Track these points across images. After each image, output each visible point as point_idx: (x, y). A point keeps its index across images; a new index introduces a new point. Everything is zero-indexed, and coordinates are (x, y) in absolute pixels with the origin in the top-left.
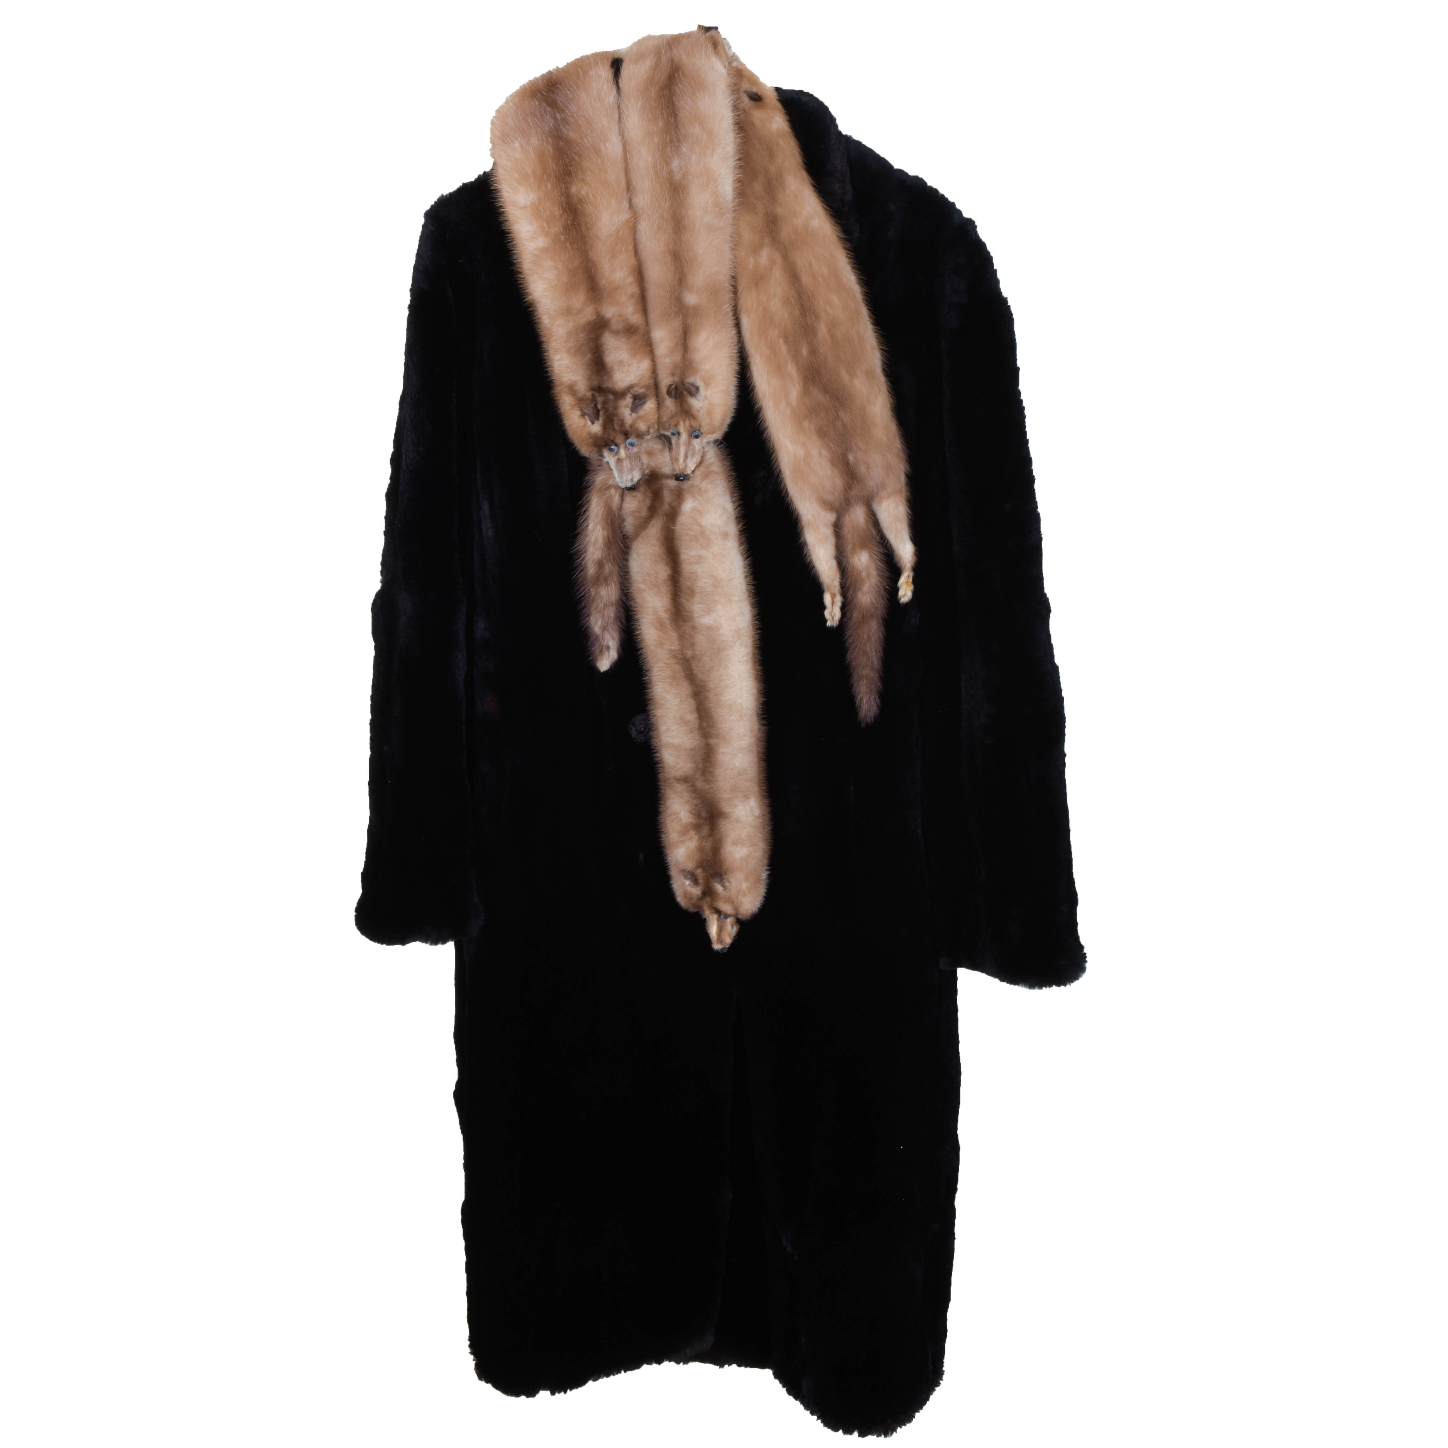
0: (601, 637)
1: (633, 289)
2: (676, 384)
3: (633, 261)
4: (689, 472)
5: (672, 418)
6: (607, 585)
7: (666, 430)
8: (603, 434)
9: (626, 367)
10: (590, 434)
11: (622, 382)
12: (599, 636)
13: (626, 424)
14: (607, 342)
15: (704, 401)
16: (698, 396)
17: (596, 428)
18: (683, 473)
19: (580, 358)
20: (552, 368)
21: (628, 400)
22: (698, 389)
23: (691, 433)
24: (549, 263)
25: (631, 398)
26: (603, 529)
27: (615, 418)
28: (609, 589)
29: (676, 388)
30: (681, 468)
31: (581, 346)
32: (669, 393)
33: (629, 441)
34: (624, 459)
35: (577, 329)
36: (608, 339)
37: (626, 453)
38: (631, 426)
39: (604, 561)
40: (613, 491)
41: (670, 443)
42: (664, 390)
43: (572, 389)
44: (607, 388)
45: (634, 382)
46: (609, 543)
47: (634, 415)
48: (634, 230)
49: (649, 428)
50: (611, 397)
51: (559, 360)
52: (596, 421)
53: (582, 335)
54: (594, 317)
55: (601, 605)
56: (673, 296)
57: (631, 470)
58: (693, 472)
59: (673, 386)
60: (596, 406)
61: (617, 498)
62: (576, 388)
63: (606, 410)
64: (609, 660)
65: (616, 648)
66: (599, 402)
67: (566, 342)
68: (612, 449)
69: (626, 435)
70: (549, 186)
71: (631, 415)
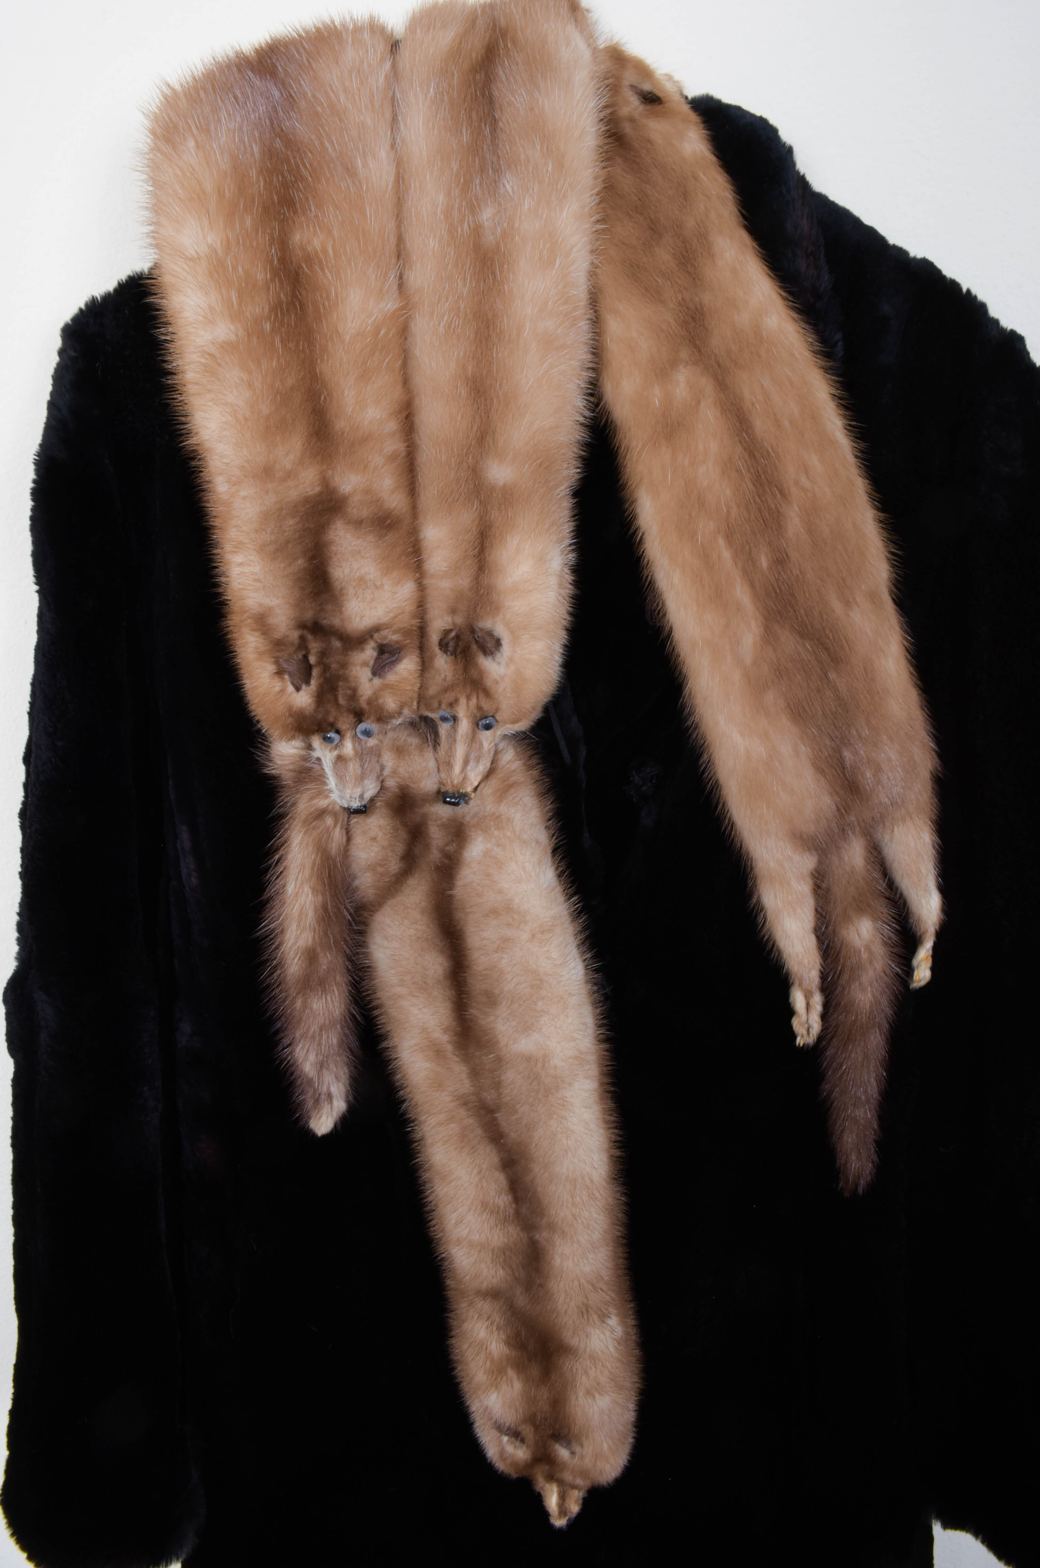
0: (316, 1080)
1: (395, 446)
2: (459, 630)
3: (397, 394)
4: (469, 789)
5: (446, 690)
6: (324, 991)
7: (432, 711)
8: (316, 710)
9: (370, 591)
10: (290, 708)
11: (362, 617)
12: (312, 1079)
13: (361, 696)
14: (337, 539)
15: (507, 665)
16: (498, 655)
17: (303, 699)
18: (458, 792)
19: (283, 565)
20: (228, 579)
21: (369, 653)
22: (498, 643)
23: (478, 719)
24: (234, 374)
25: (374, 649)
26: (314, 890)
27: (341, 684)
28: (329, 998)
29: (457, 637)
30: (456, 782)
31: (288, 542)
32: (443, 645)
33: (362, 727)
34: (351, 759)
35: (282, 509)
36: (341, 533)
37: (354, 748)
38: (369, 702)
39: (318, 950)
40: (329, 821)
41: (436, 734)
42: (434, 638)
43: (262, 622)
44: (332, 626)
45: (385, 619)
46: (326, 917)
47: (377, 681)
48: (404, 332)
49: (402, 706)
50: (337, 644)
51: (241, 564)
52: (304, 687)
53: (291, 522)
54: (317, 489)
55: (314, 1028)
56: (464, 464)
57: (362, 778)
58: (476, 789)
59: (453, 634)
60: (306, 657)
61: (338, 835)
62: (271, 621)
63: (326, 668)
64: (332, 1116)
65: (343, 1095)
66: (314, 651)
67: (257, 531)
68: (329, 738)
69: (359, 716)
70: (248, 223)
71: (371, 680)
